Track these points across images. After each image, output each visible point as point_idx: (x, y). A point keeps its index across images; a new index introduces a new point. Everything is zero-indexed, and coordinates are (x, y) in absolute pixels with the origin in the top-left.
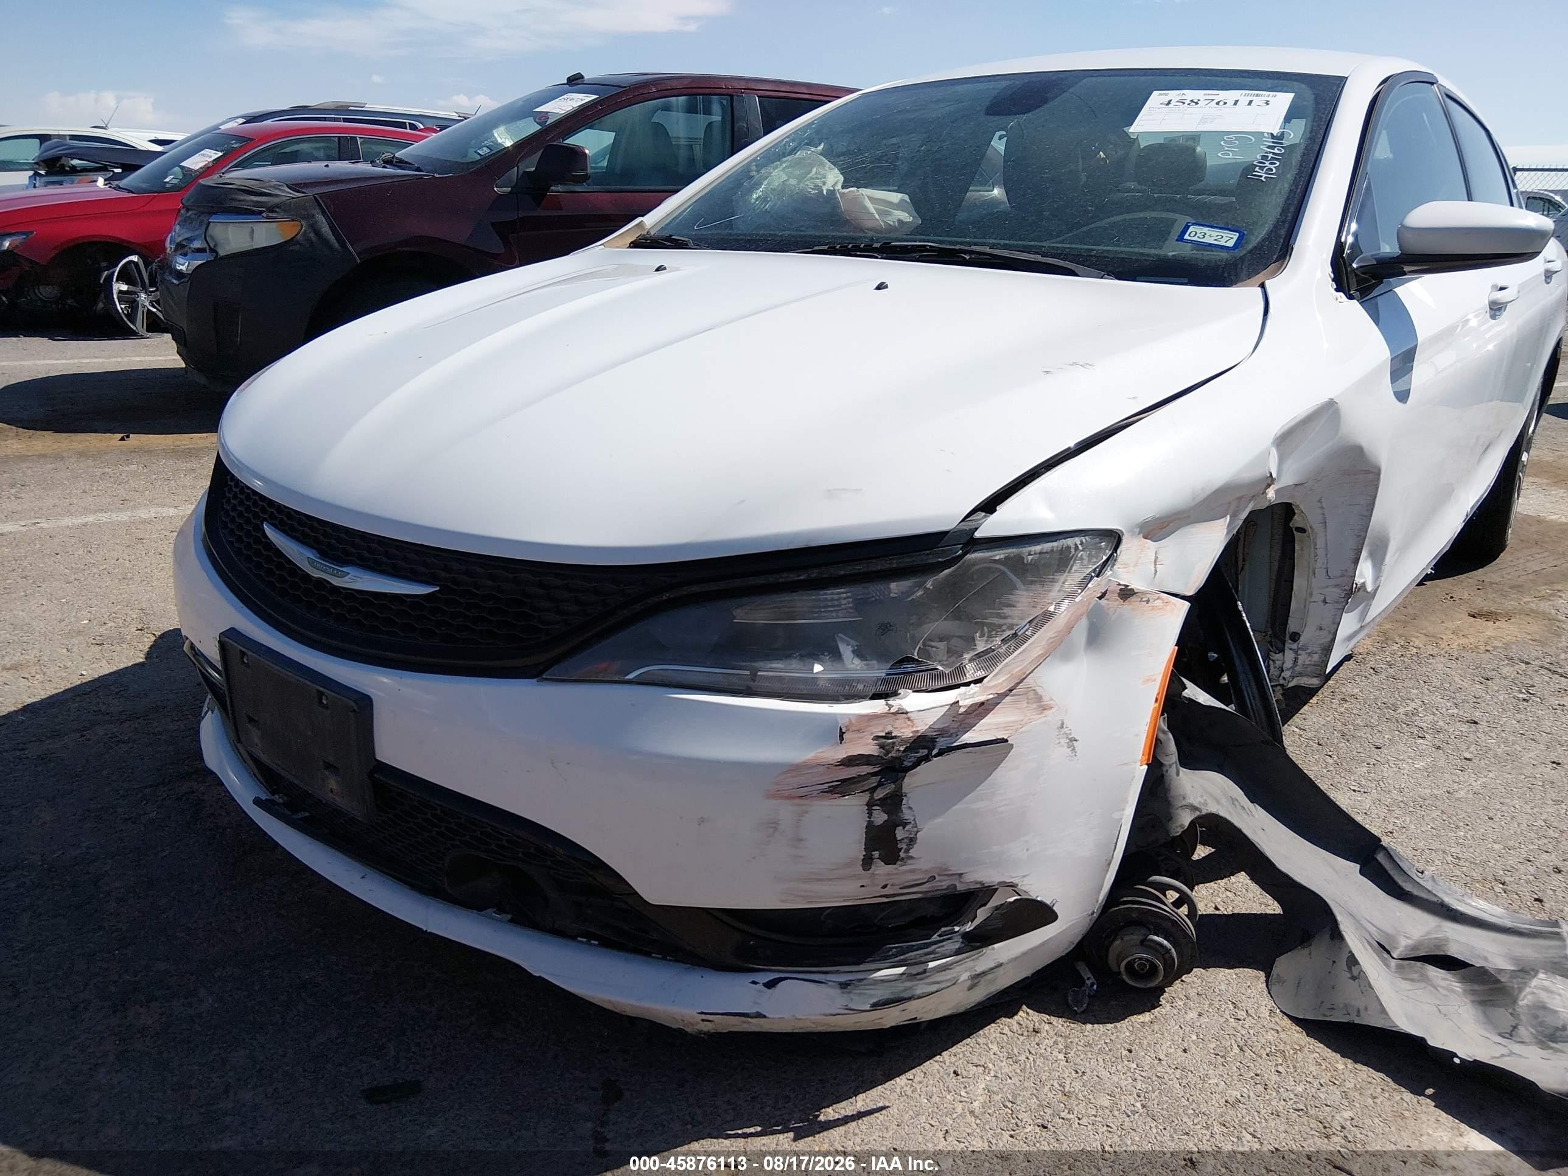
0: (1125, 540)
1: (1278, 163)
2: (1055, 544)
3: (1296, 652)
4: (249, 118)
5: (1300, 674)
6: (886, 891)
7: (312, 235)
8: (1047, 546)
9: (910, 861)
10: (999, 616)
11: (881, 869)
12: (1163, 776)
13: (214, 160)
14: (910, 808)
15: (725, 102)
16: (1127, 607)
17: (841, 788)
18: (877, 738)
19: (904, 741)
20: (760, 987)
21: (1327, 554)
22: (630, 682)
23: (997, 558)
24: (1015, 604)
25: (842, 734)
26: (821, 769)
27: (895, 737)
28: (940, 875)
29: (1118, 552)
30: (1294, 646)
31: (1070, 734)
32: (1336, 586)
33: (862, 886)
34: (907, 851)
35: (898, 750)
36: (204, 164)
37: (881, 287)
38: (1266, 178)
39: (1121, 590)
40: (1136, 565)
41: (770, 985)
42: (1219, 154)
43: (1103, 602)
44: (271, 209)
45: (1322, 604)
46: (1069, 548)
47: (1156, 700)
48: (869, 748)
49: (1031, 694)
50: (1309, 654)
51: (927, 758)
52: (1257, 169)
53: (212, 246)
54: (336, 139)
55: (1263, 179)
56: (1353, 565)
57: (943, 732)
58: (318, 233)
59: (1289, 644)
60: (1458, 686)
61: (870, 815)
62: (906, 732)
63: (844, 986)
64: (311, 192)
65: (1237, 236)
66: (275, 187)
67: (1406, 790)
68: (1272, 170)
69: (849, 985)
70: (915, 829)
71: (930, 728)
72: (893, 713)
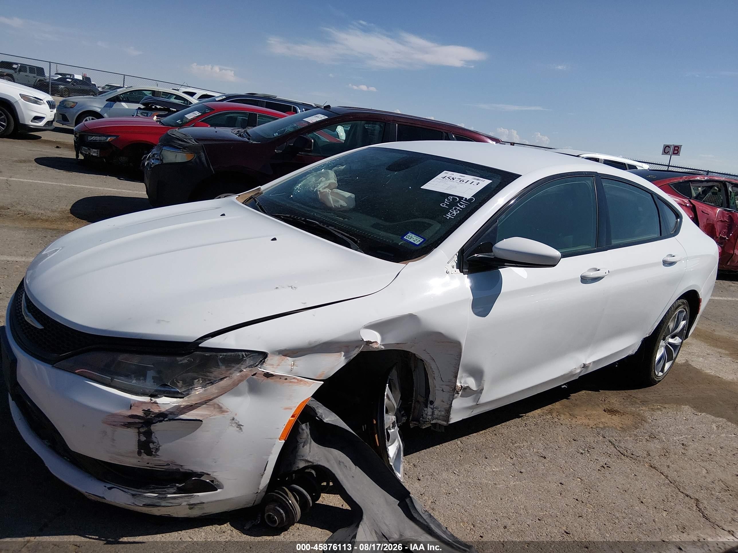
0: (269, 356)
1: (459, 212)
2: (233, 353)
3: (433, 409)
4: (227, 97)
5: (437, 418)
6: (148, 465)
7: (198, 160)
8: (229, 354)
9: (158, 456)
10: (205, 376)
11: (145, 457)
12: (297, 446)
13: (197, 116)
14: (156, 437)
15: (382, 125)
16: (269, 380)
17: (128, 425)
18: (144, 410)
19: (154, 413)
20: (107, 488)
21: (439, 372)
22: (75, 373)
23: (207, 355)
24: (213, 372)
25: (131, 406)
26: (120, 417)
27: (151, 411)
28: (172, 464)
29: (266, 360)
30: (432, 406)
31: (239, 423)
32: (447, 385)
33: (138, 461)
34: (155, 452)
35: (151, 416)
36: (193, 117)
37: (274, 239)
38: (450, 217)
39: (264, 373)
40: (278, 365)
41: (110, 488)
42: (441, 205)
43: (254, 377)
45: (442, 392)
46: (239, 355)
47: (293, 416)
48: (140, 413)
49: (216, 406)
50: (439, 411)
51: (161, 421)
52: (449, 213)
53: (161, 158)
54: (248, 114)
55: (448, 218)
56: (454, 378)
57: (171, 413)
58: (200, 159)
59: (429, 405)
61: (139, 437)
62: (156, 411)
63: (133, 495)
64: (201, 143)
65: (421, 241)
68: (454, 214)
69: (135, 495)
70: (159, 445)
71: (166, 410)
72: (152, 403)
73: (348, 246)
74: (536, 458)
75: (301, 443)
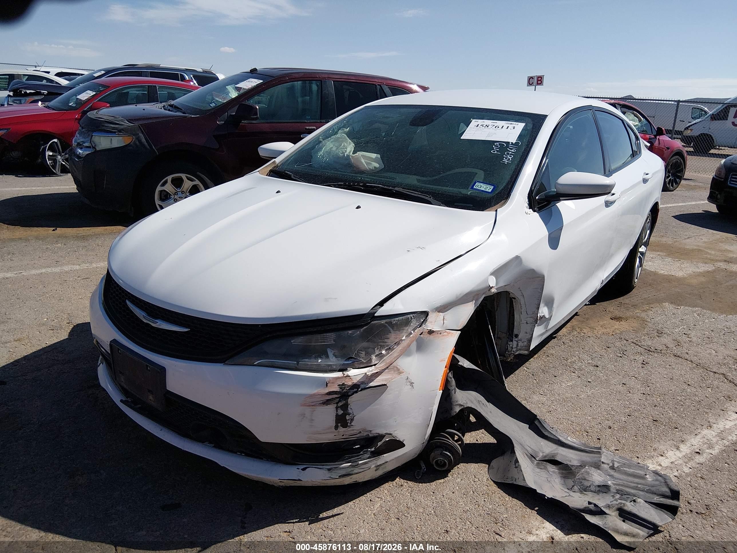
0: (429, 314)
1: (513, 156)
2: (403, 317)
3: (517, 341)
4: (107, 71)
5: (520, 350)
6: (344, 437)
7: (137, 142)
8: (401, 318)
9: (352, 427)
10: (384, 342)
11: (341, 429)
12: (449, 393)
13: (92, 96)
14: (351, 409)
15: (318, 84)
16: (431, 337)
17: (327, 402)
18: (339, 385)
19: (349, 386)
20: (300, 470)
21: (526, 306)
22: (255, 365)
23: (383, 322)
24: (389, 338)
25: (327, 384)
26: (319, 396)
27: (346, 385)
28: (363, 431)
29: (427, 318)
30: (517, 339)
31: (411, 381)
32: (530, 318)
33: (335, 435)
34: (350, 423)
35: (346, 389)
36: (88, 97)
37: (358, 207)
38: (507, 162)
39: (428, 331)
40: (435, 322)
41: (304, 469)
42: (492, 151)
43: (422, 336)
44: (120, 131)
45: (526, 324)
46: (408, 318)
47: (446, 367)
48: (336, 389)
49: (395, 369)
50: (523, 342)
51: (356, 392)
52: (504, 159)
53: (94, 146)
54: (147, 87)
55: (506, 163)
56: (537, 310)
57: (363, 383)
58: (140, 141)
59: (514, 339)
60: (595, 350)
61: (337, 411)
62: (350, 383)
63: (329, 470)
64: (137, 124)
65: (492, 188)
66: (122, 121)
67: (561, 394)
68: (510, 159)
69: (331, 469)
70: (353, 416)
71: (358, 381)
72: (345, 377)
73: (430, 203)
74: (592, 368)
75: (452, 390)
